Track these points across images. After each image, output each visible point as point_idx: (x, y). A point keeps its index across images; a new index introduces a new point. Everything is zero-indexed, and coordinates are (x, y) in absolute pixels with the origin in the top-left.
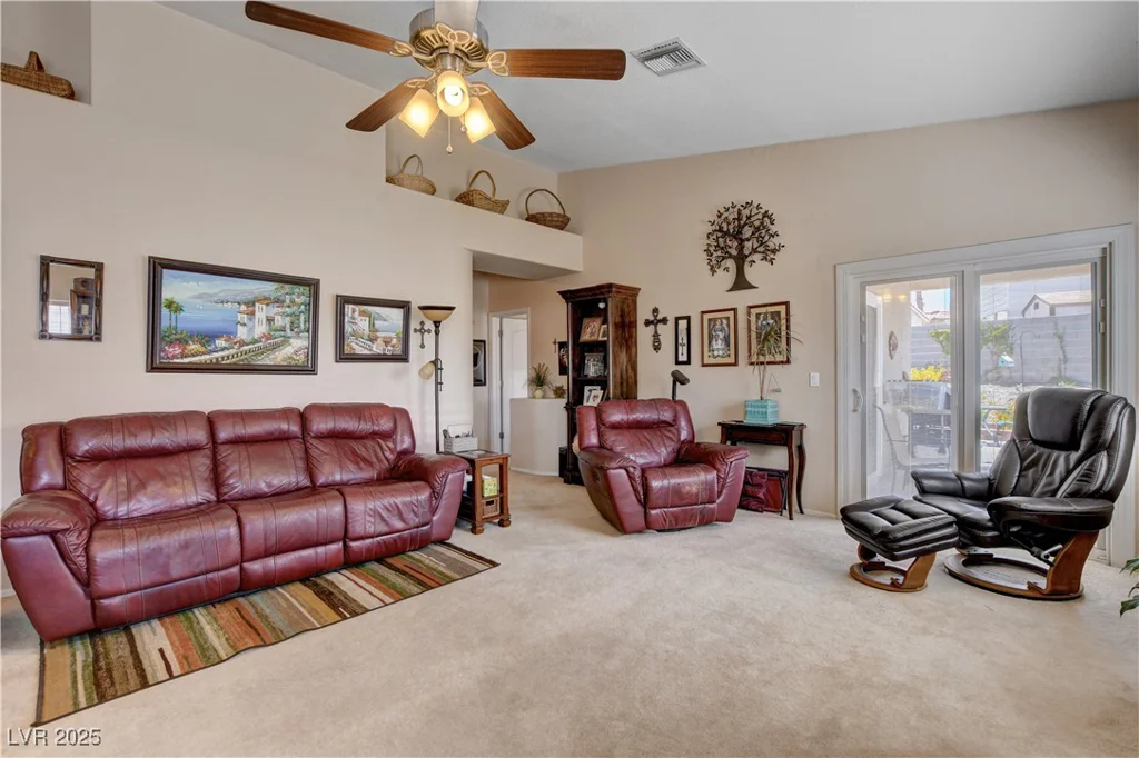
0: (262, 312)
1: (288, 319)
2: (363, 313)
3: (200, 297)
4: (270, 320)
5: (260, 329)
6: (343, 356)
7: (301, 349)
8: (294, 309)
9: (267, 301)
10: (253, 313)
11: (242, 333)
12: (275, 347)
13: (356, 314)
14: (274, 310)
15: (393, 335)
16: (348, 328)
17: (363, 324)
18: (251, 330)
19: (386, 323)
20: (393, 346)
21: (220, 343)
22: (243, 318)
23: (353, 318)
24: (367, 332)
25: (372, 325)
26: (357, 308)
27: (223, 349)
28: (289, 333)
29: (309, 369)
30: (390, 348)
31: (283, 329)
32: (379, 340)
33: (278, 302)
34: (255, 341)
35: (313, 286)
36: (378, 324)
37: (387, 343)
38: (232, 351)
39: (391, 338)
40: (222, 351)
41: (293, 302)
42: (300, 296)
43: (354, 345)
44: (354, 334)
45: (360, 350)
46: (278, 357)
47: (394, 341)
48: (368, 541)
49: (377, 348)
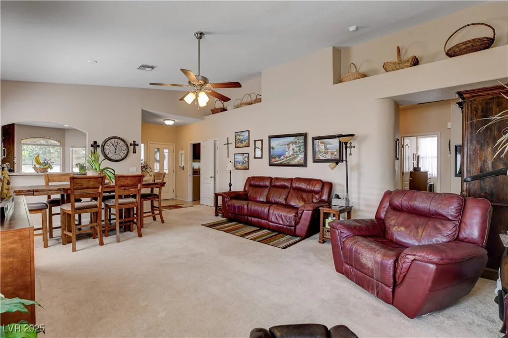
0: (291, 146)
1: (298, 148)
2: (322, 143)
3: (278, 145)
4: (293, 149)
5: (291, 152)
6: (316, 161)
7: (302, 158)
8: (300, 144)
9: (292, 143)
10: (289, 148)
11: (287, 154)
12: (295, 158)
13: (319, 143)
14: (294, 145)
15: (335, 150)
16: (317, 149)
17: (322, 147)
18: (289, 153)
19: (331, 146)
20: (335, 155)
21: (282, 157)
22: (287, 149)
23: (318, 145)
24: (324, 150)
25: (326, 147)
26: (320, 141)
27: (283, 159)
28: (298, 153)
29: (304, 165)
30: (334, 156)
31: (297, 152)
32: (329, 153)
33: (295, 143)
34: (290, 156)
35: (305, 135)
36: (328, 146)
37: (332, 154)
38: (285, 160)
39: (334, 152)
40: (283, 160)
41: (299, 142)
42: (301, 140)
43: (320, 156)
44: (319, 152)
45: (321, 158)
46: (295, 162)
47: (335, 153)
48: (274, 224)
49: (328, 157)
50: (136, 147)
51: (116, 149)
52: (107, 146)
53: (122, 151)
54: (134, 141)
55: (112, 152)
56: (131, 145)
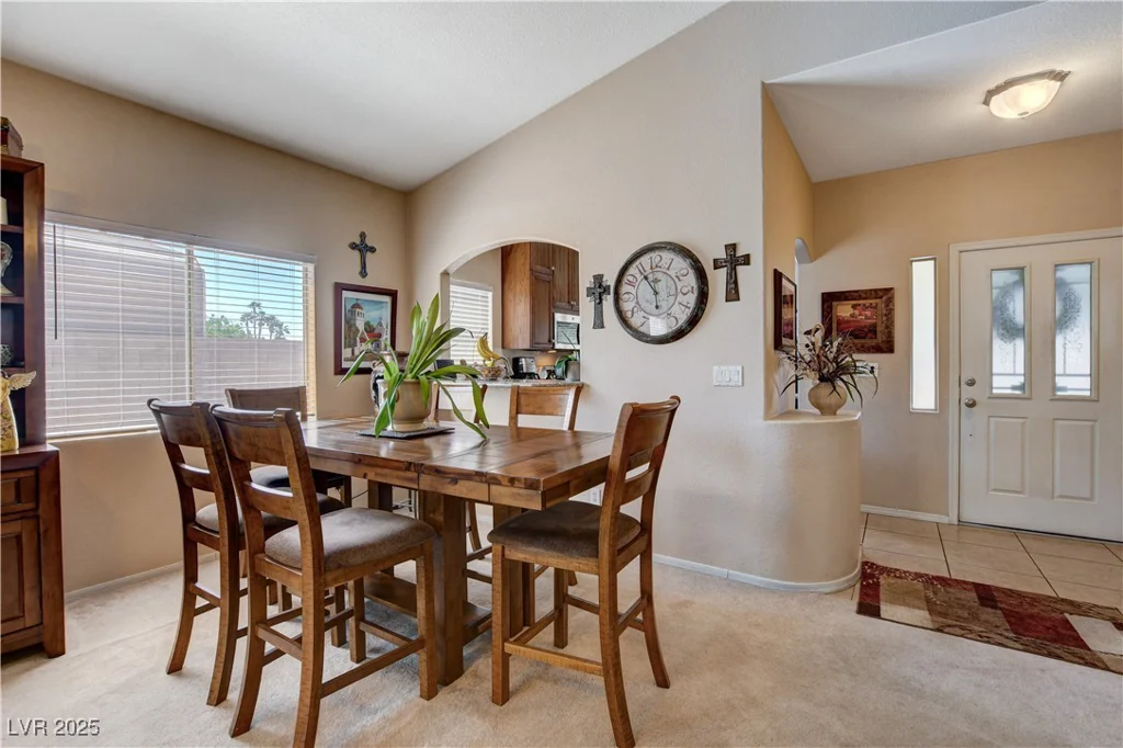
50: (741, 269)
51: (656, 293)
52: (630, 283)
53: (680, 296)
54: (732, 248)
55: (643, 304)
56: (717, 265)
